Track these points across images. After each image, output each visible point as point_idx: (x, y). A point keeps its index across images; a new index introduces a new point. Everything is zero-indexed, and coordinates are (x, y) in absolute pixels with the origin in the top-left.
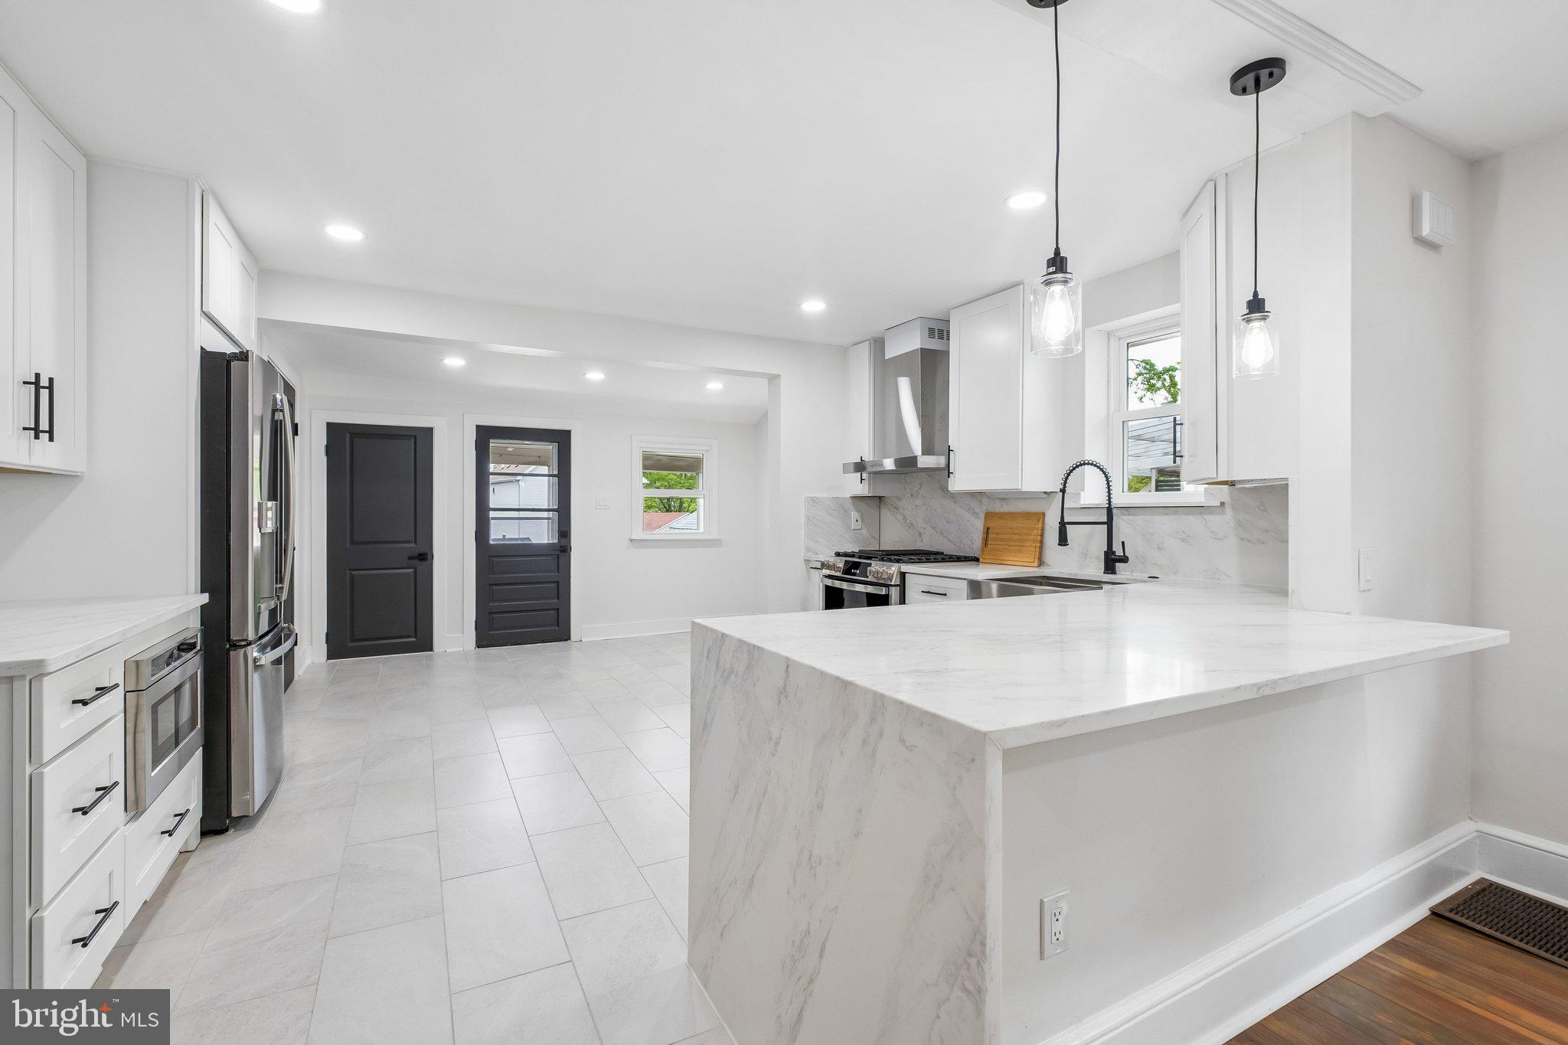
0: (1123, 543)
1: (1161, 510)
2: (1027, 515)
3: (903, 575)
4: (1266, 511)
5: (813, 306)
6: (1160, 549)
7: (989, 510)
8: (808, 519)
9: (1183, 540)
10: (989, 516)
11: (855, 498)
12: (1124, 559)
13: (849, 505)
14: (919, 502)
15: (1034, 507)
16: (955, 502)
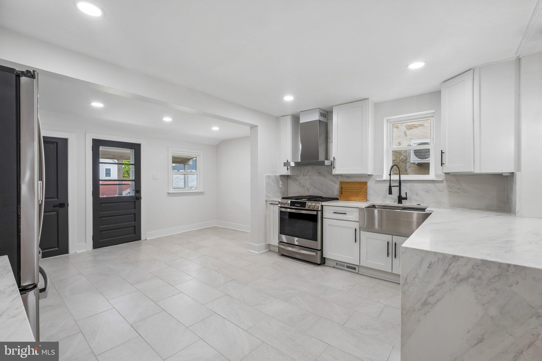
0: (406, 193)
1: (418, 181)
2: (360, 183)
3: (322, 206)
4: (459, 182)
5: (289, 98)
6: (417, 195)
7: (342, 181)
8: (267, 184)
9: (426, 192)
10: (341, 183)
11: (282, 176)
12: (406, 199)
13: (279, 178)
14: (307, 177)
15: (363, 180)
16: (325, 178)
